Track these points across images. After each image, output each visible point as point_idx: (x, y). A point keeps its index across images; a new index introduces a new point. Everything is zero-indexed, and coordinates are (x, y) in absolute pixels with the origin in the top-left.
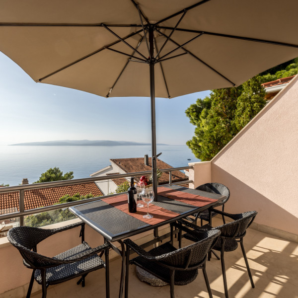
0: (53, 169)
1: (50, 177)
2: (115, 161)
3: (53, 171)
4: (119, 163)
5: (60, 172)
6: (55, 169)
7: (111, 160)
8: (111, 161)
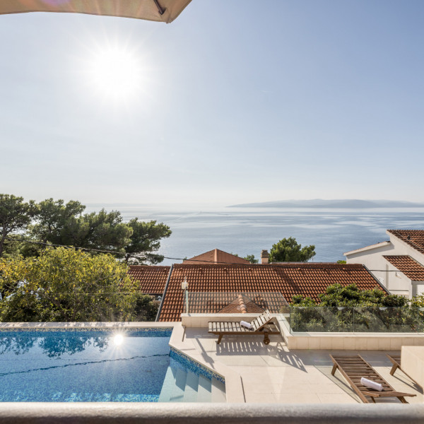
0: (287, 239)
1: (284, 250)
2: (398, 234)
3: (287, 242)
4: (409, 238)
5: (296, 244)
6: (291, 239)
7: (390, 231)
8: (390, 234)
